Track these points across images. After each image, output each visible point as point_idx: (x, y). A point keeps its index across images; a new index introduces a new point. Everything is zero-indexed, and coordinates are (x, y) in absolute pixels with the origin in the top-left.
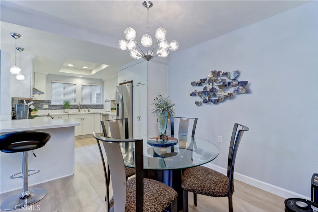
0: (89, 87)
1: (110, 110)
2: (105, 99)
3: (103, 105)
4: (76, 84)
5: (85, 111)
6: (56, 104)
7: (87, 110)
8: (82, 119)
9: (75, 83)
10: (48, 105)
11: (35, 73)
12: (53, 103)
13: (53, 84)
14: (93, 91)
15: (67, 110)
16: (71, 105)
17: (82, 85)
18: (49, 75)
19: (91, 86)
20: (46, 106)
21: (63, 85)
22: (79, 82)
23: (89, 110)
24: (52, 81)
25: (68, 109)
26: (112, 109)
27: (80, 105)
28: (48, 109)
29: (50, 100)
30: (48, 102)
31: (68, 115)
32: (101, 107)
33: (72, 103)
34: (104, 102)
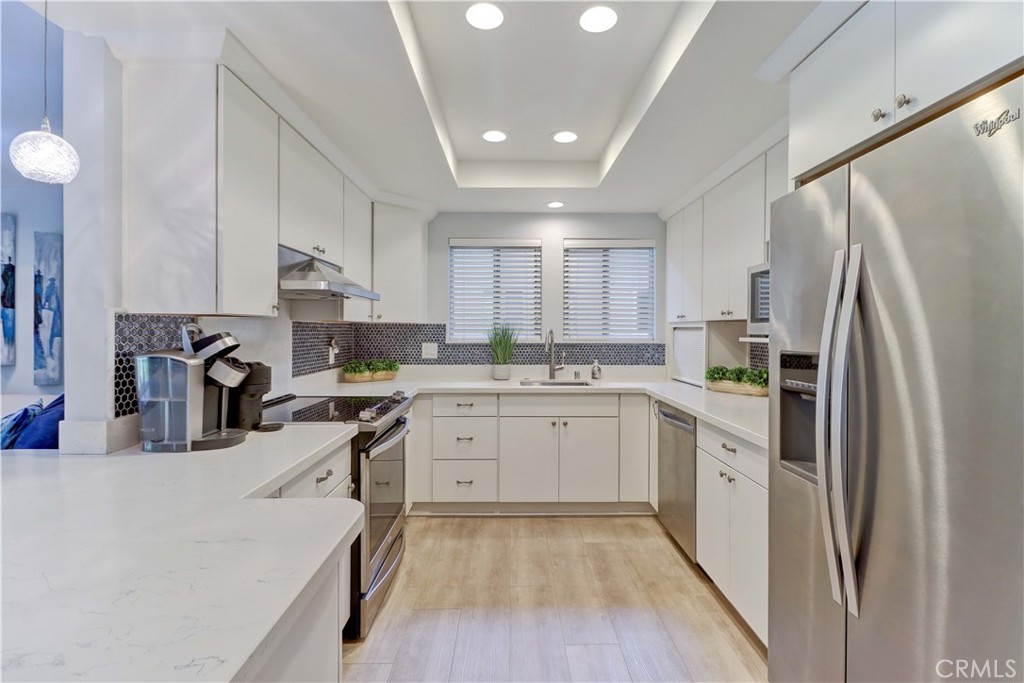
0: (599, 257)
1: (702, 381)
2: (672, 318)
3: (660, 348)
4: (538, 249)
5: (577, 375)
6: (466, 342)
7: (585, 371)
8: (556, 420)
9: (536, 243)
10: (436, 345)
11: (375, 205)
12: (454, 337)
13: (457, 253)
14: (615, 278)
15: (501, 369)
16: (519, 346)
17: (567, 250)
18: (441, 215)
19: (606, 250)
20: (430, 350)
21: (490, 254)
22: (553, 236)
23: (593, 374)
24: (453, 242)
25: (505, 363)
26: (716, 374)
27: (557, 345)
28: (438, 361)
29: (442, 323)
30: (437, 332)
31: (498, 394)
32: (651, 354)
33: (524, 336)
34: (670, 329)
